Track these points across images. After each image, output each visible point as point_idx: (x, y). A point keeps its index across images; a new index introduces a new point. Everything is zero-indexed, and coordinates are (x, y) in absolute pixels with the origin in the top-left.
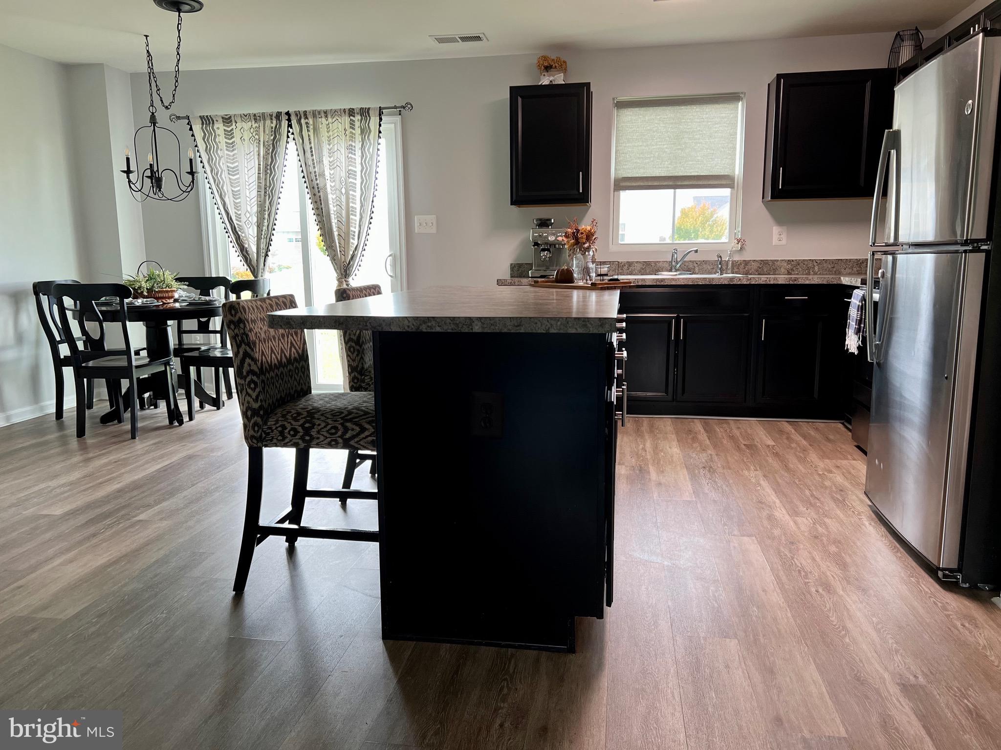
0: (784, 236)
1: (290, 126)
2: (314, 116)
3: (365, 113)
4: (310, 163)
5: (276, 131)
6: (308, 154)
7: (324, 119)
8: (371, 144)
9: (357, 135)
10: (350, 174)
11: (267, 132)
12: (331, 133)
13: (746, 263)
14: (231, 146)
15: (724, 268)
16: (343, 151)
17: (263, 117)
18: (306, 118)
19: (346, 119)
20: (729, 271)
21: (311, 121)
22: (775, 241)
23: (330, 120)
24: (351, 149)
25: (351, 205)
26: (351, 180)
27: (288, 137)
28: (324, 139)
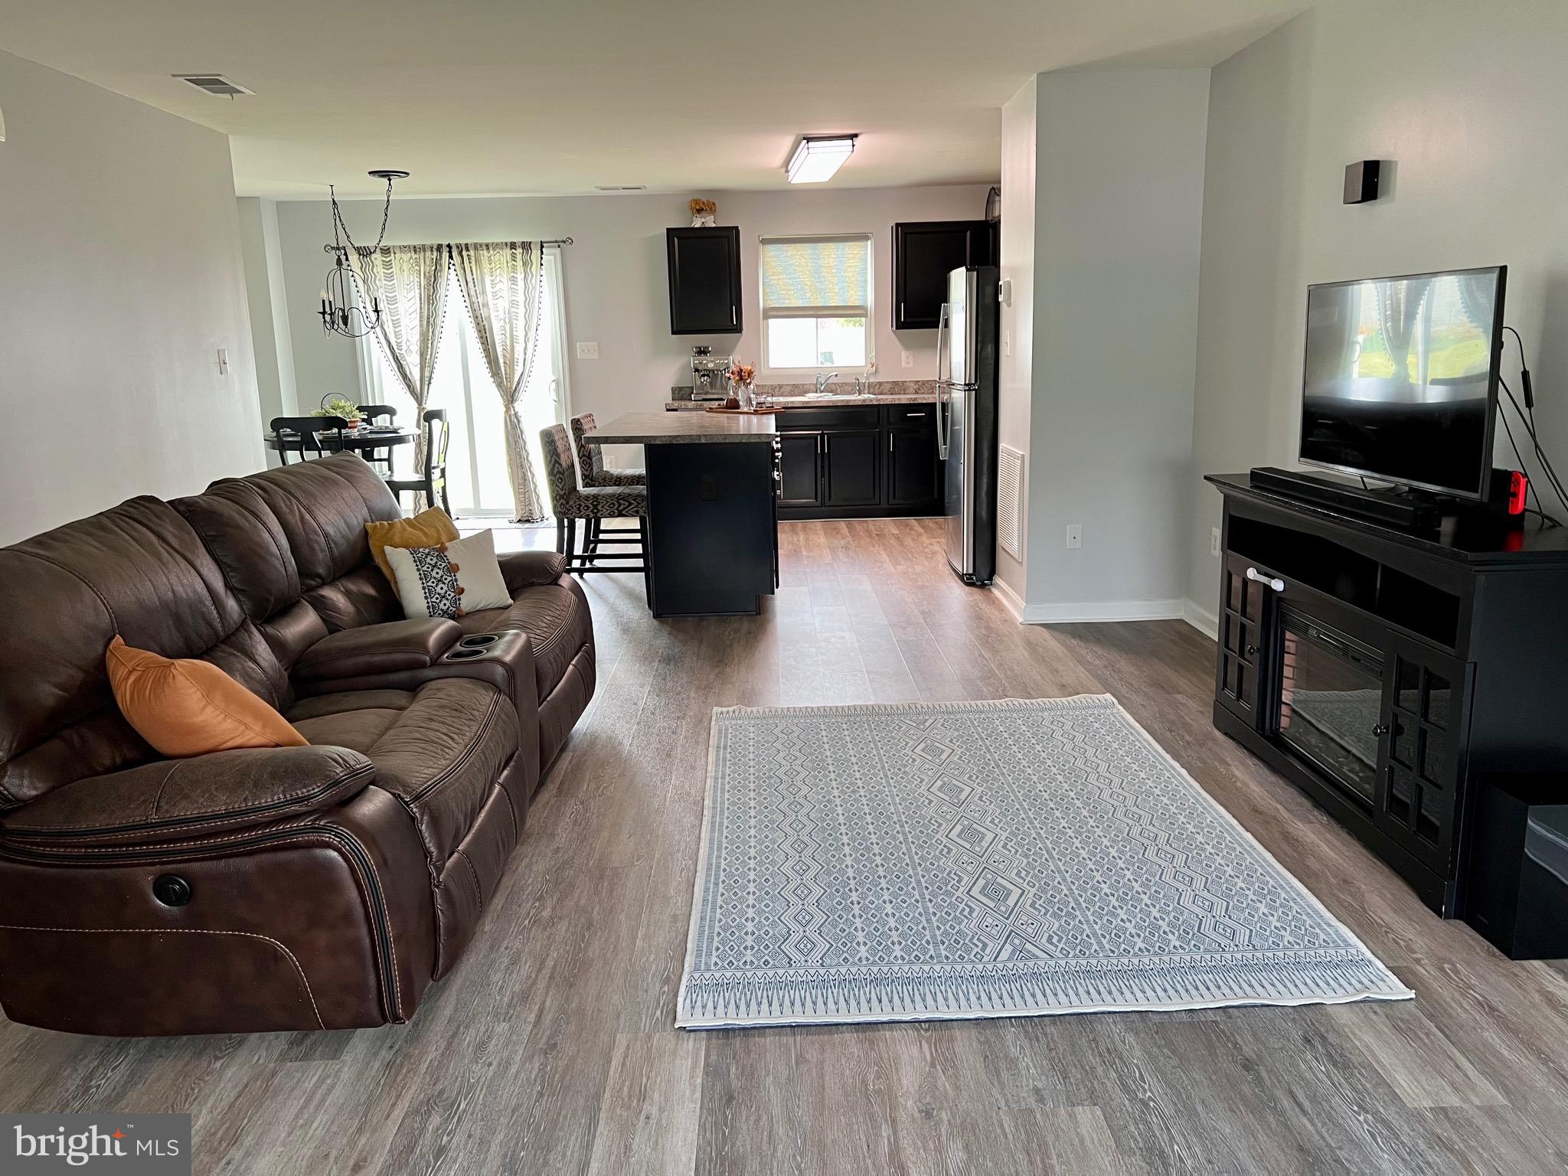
0: (911, 360)
1: (451, 257)
2: (476, 248)
3: (526, 246)
4: (472, 293)
5: (438, 262)
6: (471, 284)
7: (485, 252)
8: (532, 275)
9: (519, 268)
10: (514, 303)
11: (428, 263)
12: (493, 265)
13: (881, 384)
14: (390, 277)
15: (862, 389)
16: (505, 280)
17: (423, 248)
18: (468, 250)
19: (509, 252)
20: (866, 391)
21: (472, 253)
22: (903, 364)
23: (491, 252)
24: (514, 280)
25: (515, 333)
26: (513, 310)
27: (449, 268)
28: (486, 271)
